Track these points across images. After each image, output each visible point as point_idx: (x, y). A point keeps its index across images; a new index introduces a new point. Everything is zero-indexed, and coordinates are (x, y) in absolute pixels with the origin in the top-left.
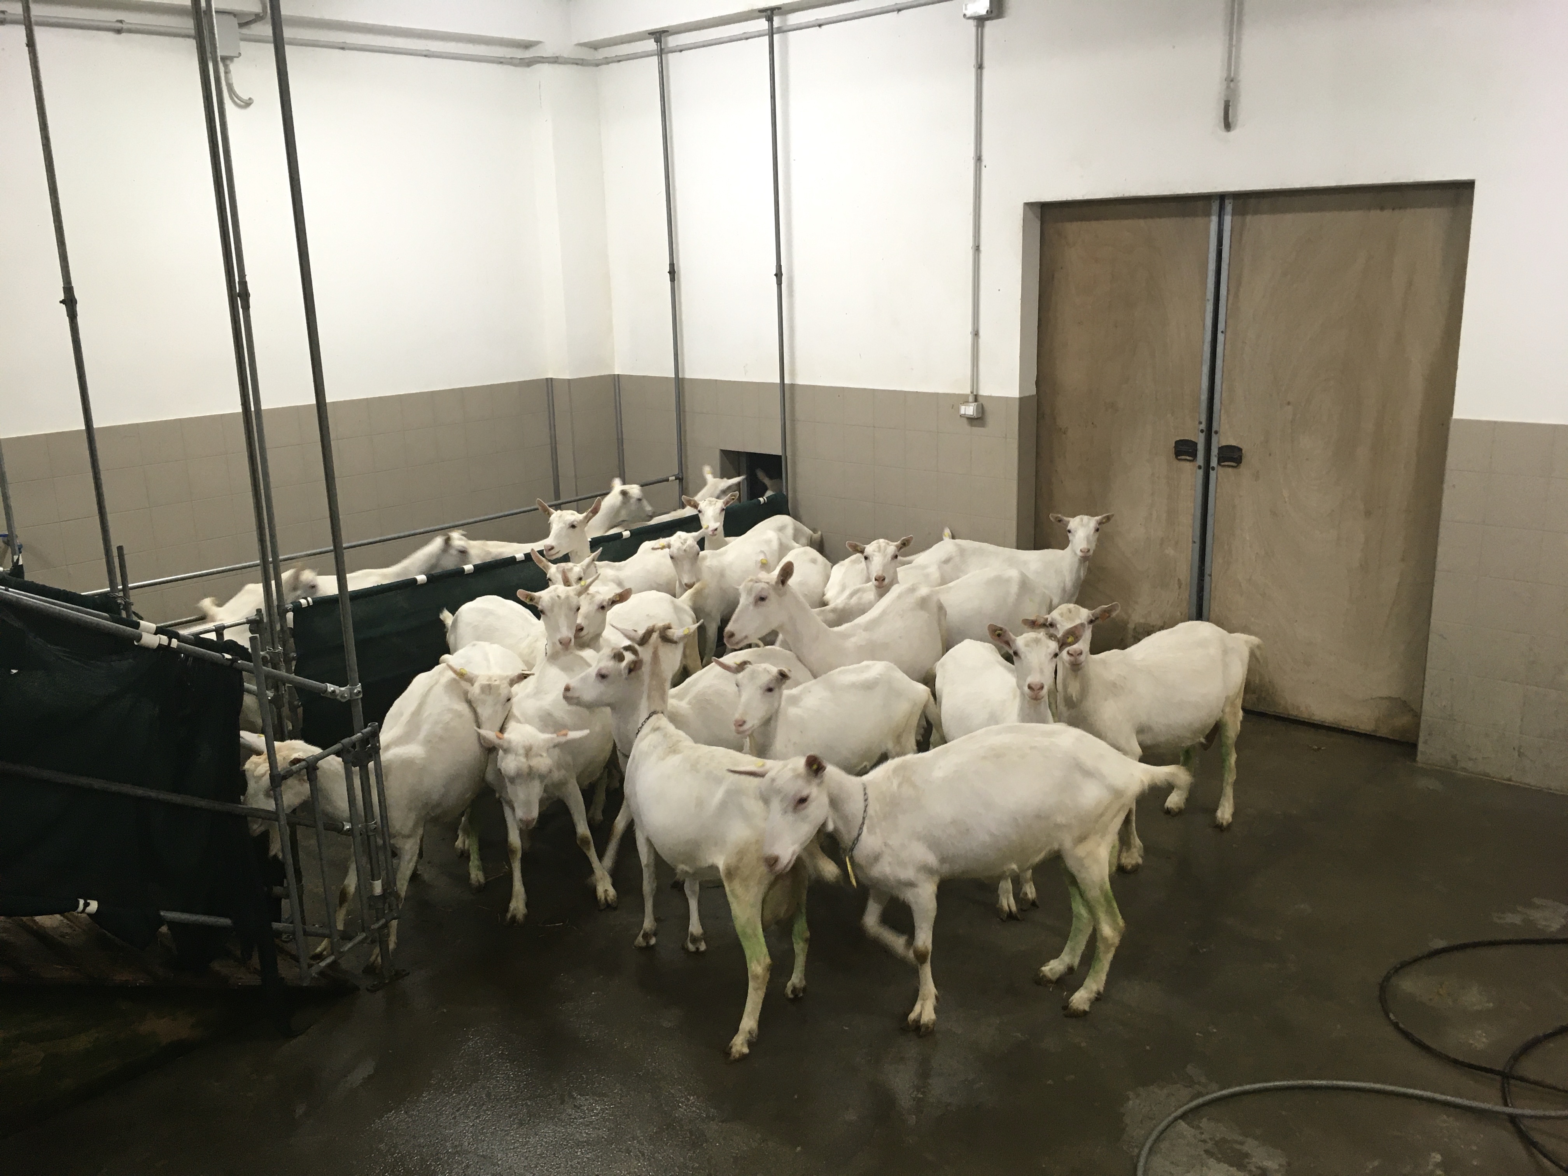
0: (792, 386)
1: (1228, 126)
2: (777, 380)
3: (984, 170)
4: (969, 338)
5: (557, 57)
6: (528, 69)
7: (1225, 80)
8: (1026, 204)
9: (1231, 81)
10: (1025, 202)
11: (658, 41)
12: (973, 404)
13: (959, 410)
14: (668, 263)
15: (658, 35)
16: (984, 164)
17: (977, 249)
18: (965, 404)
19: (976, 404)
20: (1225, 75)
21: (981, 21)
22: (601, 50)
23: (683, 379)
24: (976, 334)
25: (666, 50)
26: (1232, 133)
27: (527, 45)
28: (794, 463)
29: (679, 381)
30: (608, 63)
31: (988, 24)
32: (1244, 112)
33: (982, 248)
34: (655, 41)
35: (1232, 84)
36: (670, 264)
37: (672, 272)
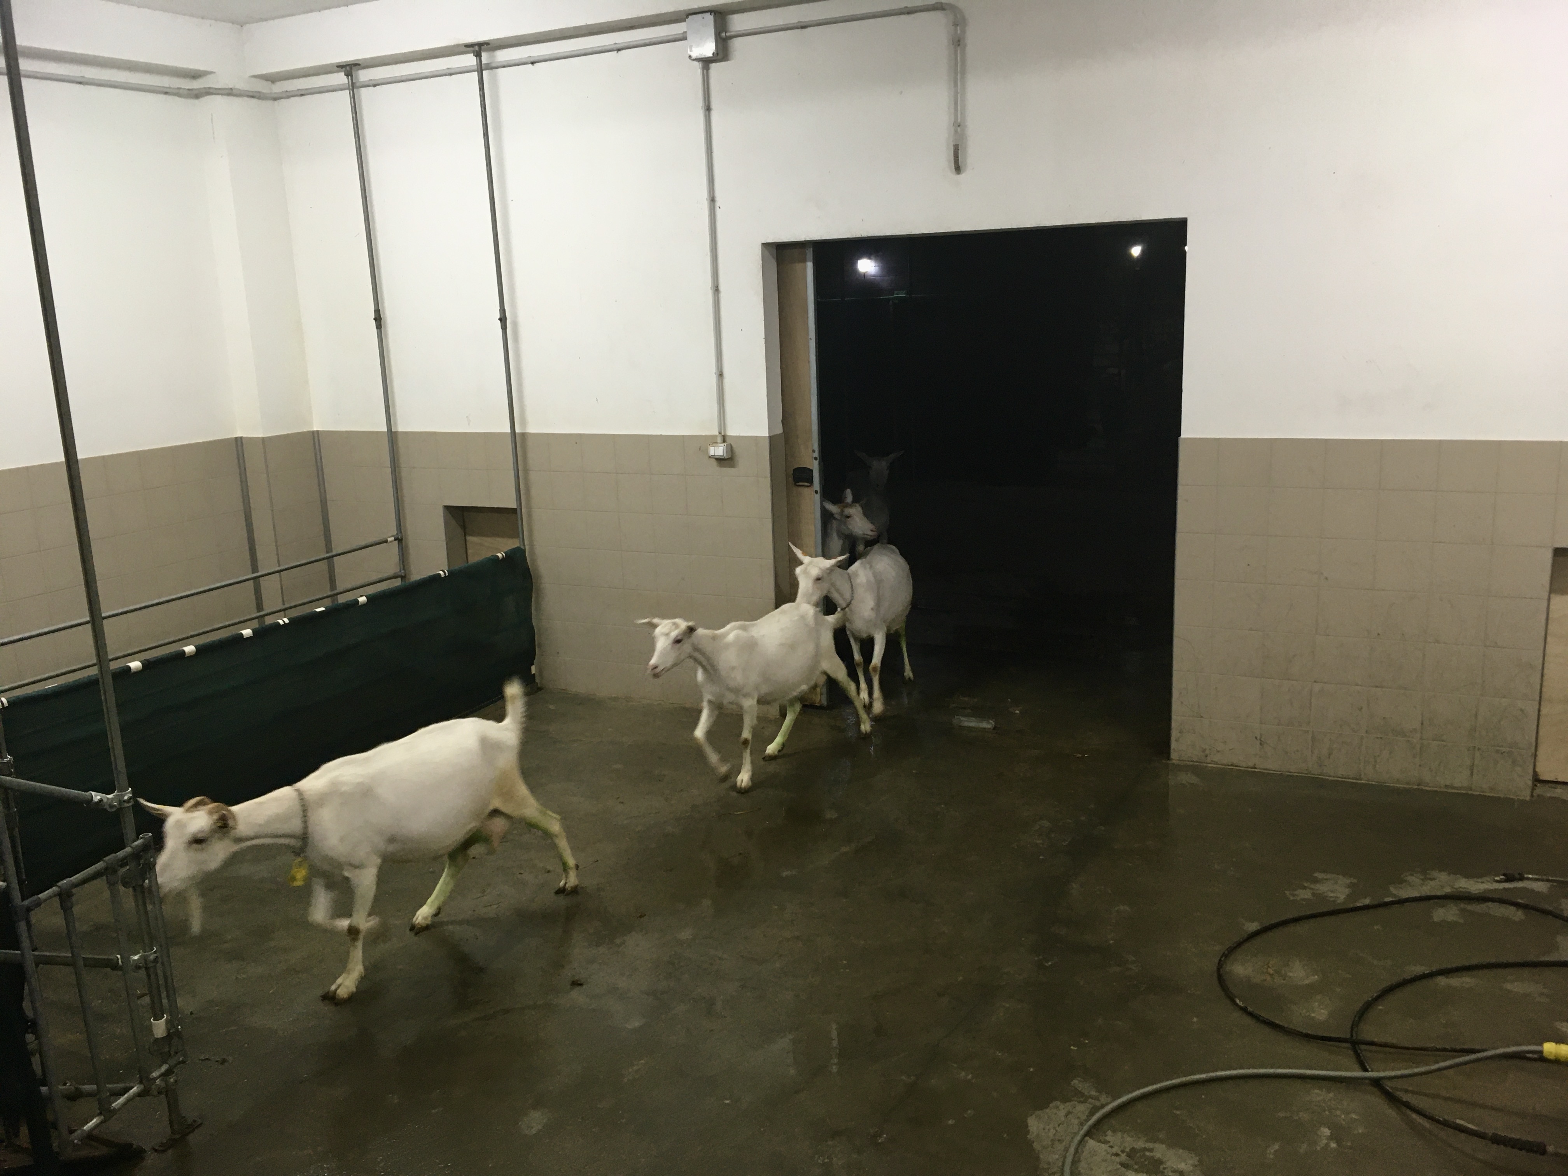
0: (523, 435)
1: (958, 169)
2: (508, 430)
3: (718, 211)
4: (714, 379)
5: (231, 89)
6: (196, 101)
7: (953, 125)
8: (763, 244)
9: (958, 126)
10: (763, 242)
11: (348, 74)
12: (723, 445)
13: (707, 451)
14: (373, 309)
15: (348, 68)
16: (718, 204)
17: (716, 290)
18: (714, 445)
19: (725, 444)
20: (953, 120)
21: (706, 62)
22: (278, 84)
23: (396, 432)
24: (721, 375)
25: (358, 84)
26: (962, 176)
27: (195, 75)
28: (530, 515)
29: (392, 436)
30: (288, 97)
31: (713, 66)
32: (973, 156)
33: (722, 288)
34: (345, 75)
35: (959, 129)
36: (375, 311)
37: (378, 319)
